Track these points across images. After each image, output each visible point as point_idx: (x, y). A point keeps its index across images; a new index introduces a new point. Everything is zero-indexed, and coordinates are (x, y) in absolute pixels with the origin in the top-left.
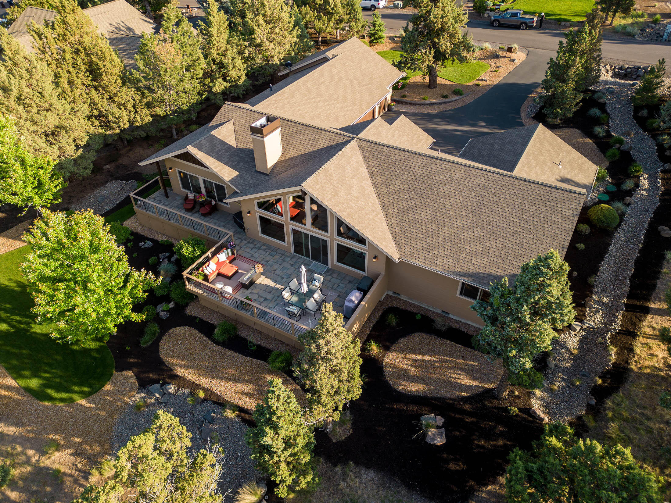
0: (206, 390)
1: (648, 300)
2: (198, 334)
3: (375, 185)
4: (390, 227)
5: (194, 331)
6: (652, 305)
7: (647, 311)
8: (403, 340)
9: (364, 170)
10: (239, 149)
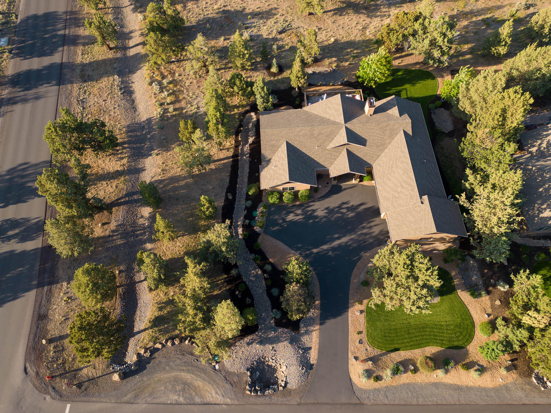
1: (233, 161)
3: (324, 118)
6: (231, 159)
7: (233, 157)
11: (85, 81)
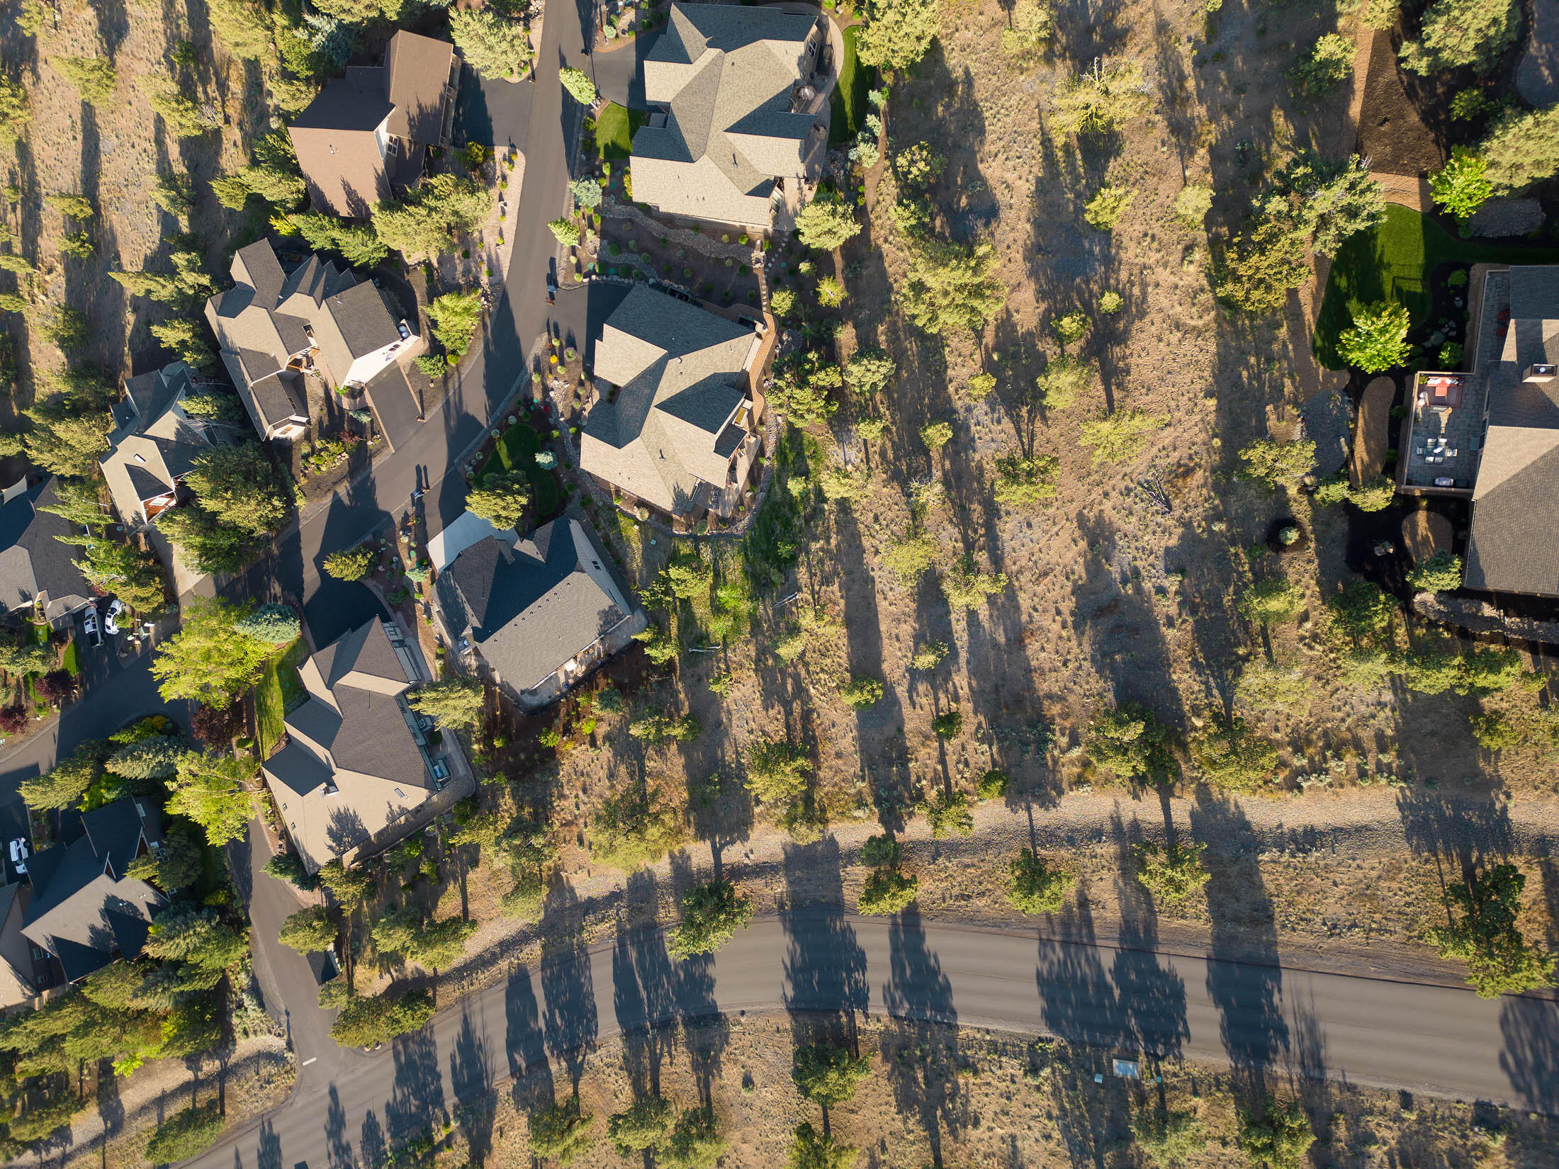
0: (1356, 426)
1: (1548, 654)
2: (1392, 396)
3: (1533, 463)
4: (1499, 486)
5: (1393, 392)
8: (1440, 517)
9: (1545, 450)
10: (1542, 344)
11: (1271, 918)
